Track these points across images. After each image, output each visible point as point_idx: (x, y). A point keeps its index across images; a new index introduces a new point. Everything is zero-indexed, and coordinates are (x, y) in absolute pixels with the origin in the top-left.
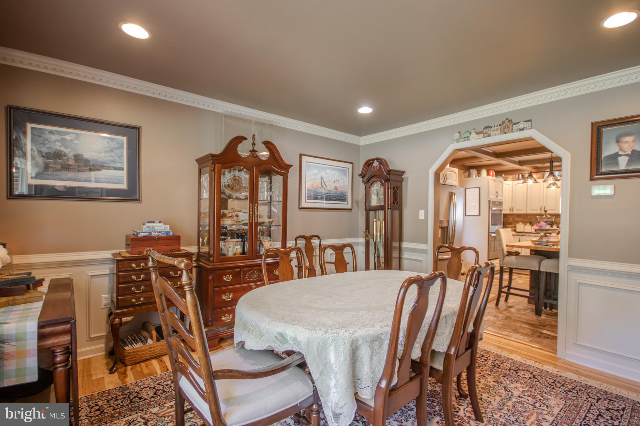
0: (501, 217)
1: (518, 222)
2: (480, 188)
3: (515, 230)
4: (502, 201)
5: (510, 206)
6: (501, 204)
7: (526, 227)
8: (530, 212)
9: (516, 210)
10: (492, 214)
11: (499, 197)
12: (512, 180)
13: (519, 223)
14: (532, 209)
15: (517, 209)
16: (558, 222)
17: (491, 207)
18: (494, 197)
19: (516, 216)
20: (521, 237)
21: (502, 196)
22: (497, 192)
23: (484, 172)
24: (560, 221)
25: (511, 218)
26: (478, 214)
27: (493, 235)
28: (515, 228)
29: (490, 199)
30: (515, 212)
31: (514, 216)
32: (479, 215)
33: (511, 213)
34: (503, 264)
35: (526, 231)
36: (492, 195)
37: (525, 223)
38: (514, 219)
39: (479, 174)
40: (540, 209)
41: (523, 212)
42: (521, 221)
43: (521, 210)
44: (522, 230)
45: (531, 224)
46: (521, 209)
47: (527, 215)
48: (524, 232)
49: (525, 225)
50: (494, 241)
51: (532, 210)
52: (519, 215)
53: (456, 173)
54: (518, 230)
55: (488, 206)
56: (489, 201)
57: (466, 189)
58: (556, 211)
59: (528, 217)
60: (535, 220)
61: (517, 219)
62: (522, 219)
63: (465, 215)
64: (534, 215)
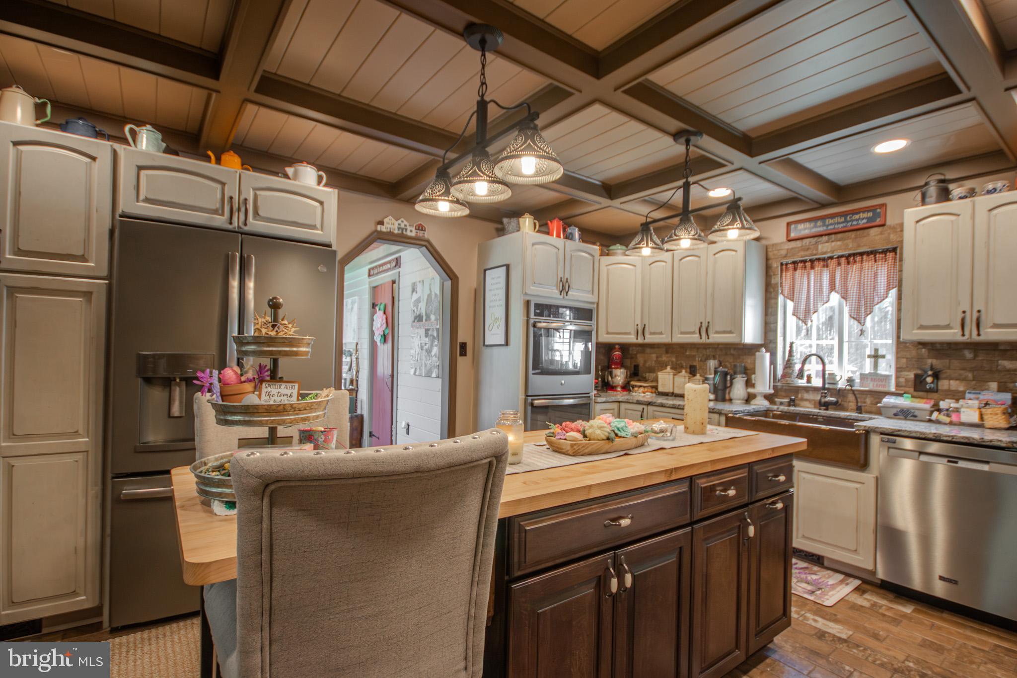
1: (663, 366)
2: (508, 266)
3: (654, 389)
4: (594, 305)
5: (638, 322)
6: (585, 313)
7: (677, 379)
8: (679, 338)
9: (651, 333)
11: (577, 296)
13: (666, 368)
14: (683, 331)
15: (652, 331)
16: (749, 366)
17: (532, 321)
18: (553, 293)
19: (664, 349)
20: (645, 407)
21: (593, 292)
22: (566, 281)
24: (754, 363)
26: (503, 342)
28: (656, 381)
29: (528, 298)
30: (650, 339)
31: (658, 350)
32: (507, 343)
33: (640, 340)
35: (677, 391)
37: (677, 369)
38: (660, 359)
40: (697, 330)
41: (667, 339)
42: (670, 364)
43: (661, 333)
44: (664, 389)
45: (694, 373)
46: (658, 331)
47: (683, 347)
48: (673, 394)
49: (676, 373)
52: (668, 348)
53: (322, 203)
54: (660, 389)
55: (524, 318)
56: (528, 303)
57: (485, 271)
58: (734, 335)
59: (688, 353)
60: (701, 360)
61: (664, 358)
62: (674, 359)
63: (484, 345)
64: (698, 349)
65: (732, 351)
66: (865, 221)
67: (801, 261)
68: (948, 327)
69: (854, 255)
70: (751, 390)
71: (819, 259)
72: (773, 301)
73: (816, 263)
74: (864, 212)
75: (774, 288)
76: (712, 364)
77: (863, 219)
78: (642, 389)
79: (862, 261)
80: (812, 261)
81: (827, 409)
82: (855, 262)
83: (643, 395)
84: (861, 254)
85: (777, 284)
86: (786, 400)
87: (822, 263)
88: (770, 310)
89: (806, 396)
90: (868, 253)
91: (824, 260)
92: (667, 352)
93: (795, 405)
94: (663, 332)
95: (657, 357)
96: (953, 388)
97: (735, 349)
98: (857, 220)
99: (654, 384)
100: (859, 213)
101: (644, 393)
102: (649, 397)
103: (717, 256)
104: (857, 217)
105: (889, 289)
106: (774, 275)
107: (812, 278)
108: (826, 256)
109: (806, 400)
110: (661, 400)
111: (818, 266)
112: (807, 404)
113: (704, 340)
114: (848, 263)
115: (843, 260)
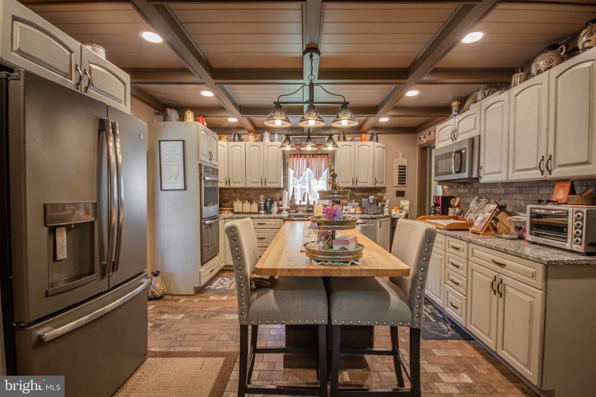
0: (216, 192)
1: (235, 200)
2: (183, 141)
3: (232, 211)
4: (217, 167)
5: (226, 176)
6: (215, 172)
7: (244, 205)
8: (250, 185)
9: (233, 183)
10: (205, 188)
11: (214, 162)
12: (226, 140)
13: (237, 200)
14: (252, 181)
15: (234, 181)
17: (203, 176)
18: (207, 160)
19: (233, 191)
21: (217, 160)
22: (210, 153)
23: (190, 115)
24: (281, 196)
25: (227, 194)
26: (183, 188)
27: (207, 222)
28: (233, 207)
29: (201, 162)
30: (232, 185)
31: (229, 191)
32: (185, 189)
33: (227, 186)
34: (247, 320)
35: (245, 211)
36: (204, 155)
37: (243, 200)
38: (231, 195)
39: (182, 118)
40: (260, 181)
41: (242, 185)
42: (238, 198)
43: (240, 183)
44: (241, 211)
45: (251, 202)
46: (239, 181)
47: (244, 189)
48: (243, 213)
49: (243, 203)
50: (207, 228)
51: (251, 183)
52: (236, 190)
53: (124, 83)
54: (235, 210)
55: (198, 174)
56: (200, 165)
57: (160, 141)
58: (278, 184)
59: (247, 192)
60: (254, 196)
61: (233, 195)
62: (239, 195)
63: (161, 189)
64: (252, 190)
65: (269, 191)
66: (319, 142)
67: (296, 154)
68: (349, 182)
69: (315, 154)
70: (281, 208)
71: (303, 154)
72: (286, 170)
73: (302, 155)
74: (318, 139)
75: (287, 164)
76: (262, 197)
77: (318, 141)
78: (226, 212)
79: (317, 157)
80: (300, 155)
81: (309, 213)
82: (315, 157)
83: (228, 214)
84: (317, 154)
85: (288, 162)
86: (294, 211)
87: (304, 156)
88: (285, 173)
89: (300, 208)
90: (319, 154)
91: (304, 155)
92: (235, 192)
93: (297, 213)
94: (241, 182)
95: (229, 195)
96: (344, 202)
97: (270, 190)
98: (317, 141)
99: (232, 208)
100: (317, 139)
101: (228, 213)
102: (231, 215)
103: (269, 147)
104: (316, 140)
105: (325, 168)
106: (287, 158)
107: (301, 161)
108: (305, 153)
109: (300, 210)
110: (236, 216)
111: (303, 157)
112: (300, 212)
113: (263, 186)
114: (313, 157)
115: (311, 156)
